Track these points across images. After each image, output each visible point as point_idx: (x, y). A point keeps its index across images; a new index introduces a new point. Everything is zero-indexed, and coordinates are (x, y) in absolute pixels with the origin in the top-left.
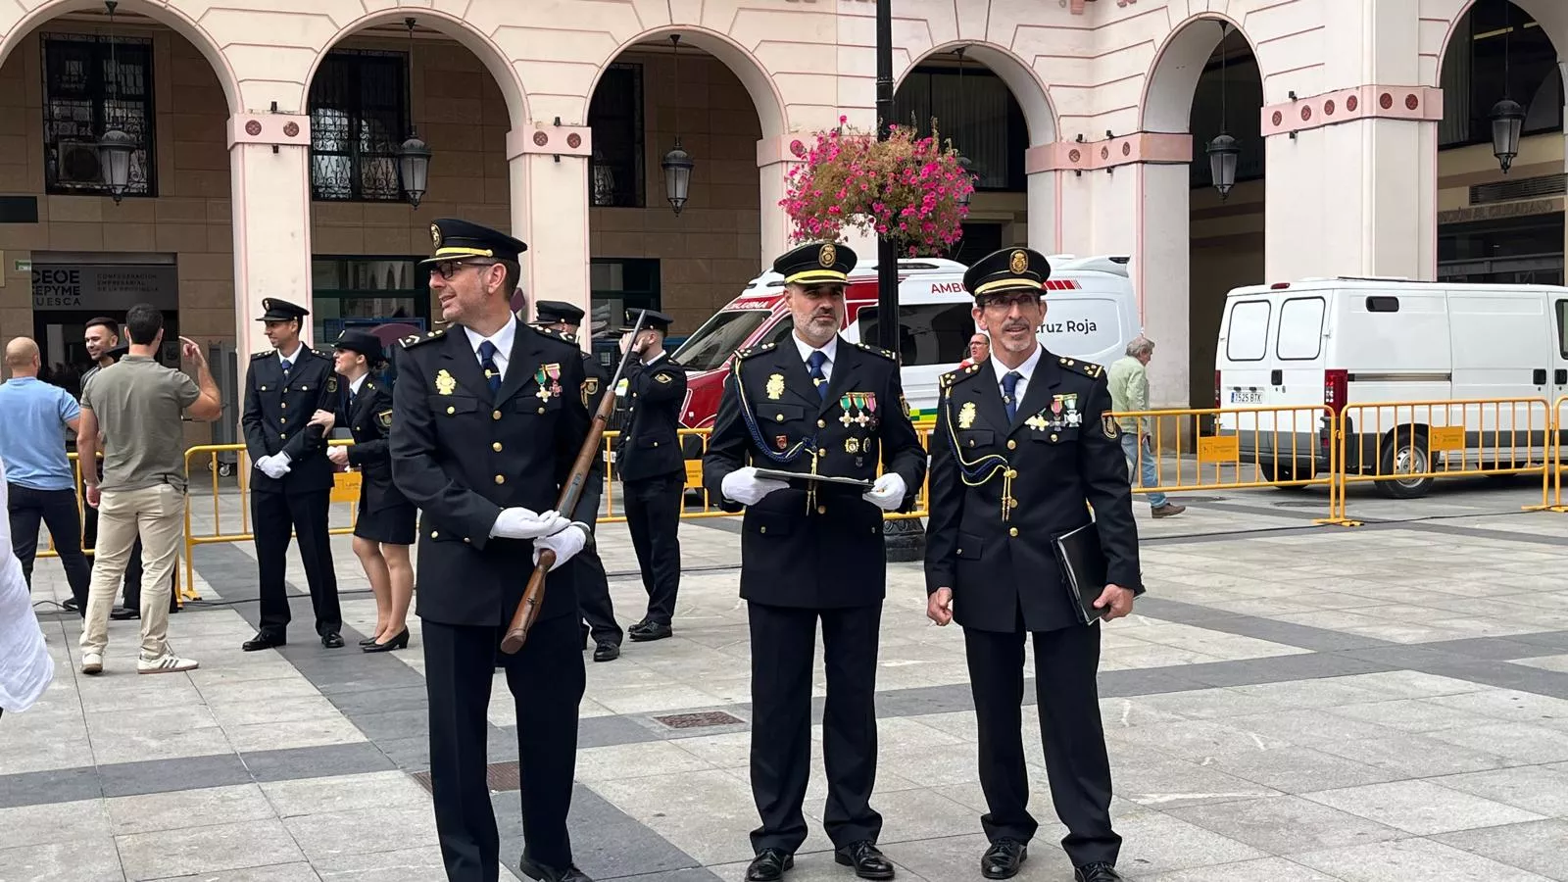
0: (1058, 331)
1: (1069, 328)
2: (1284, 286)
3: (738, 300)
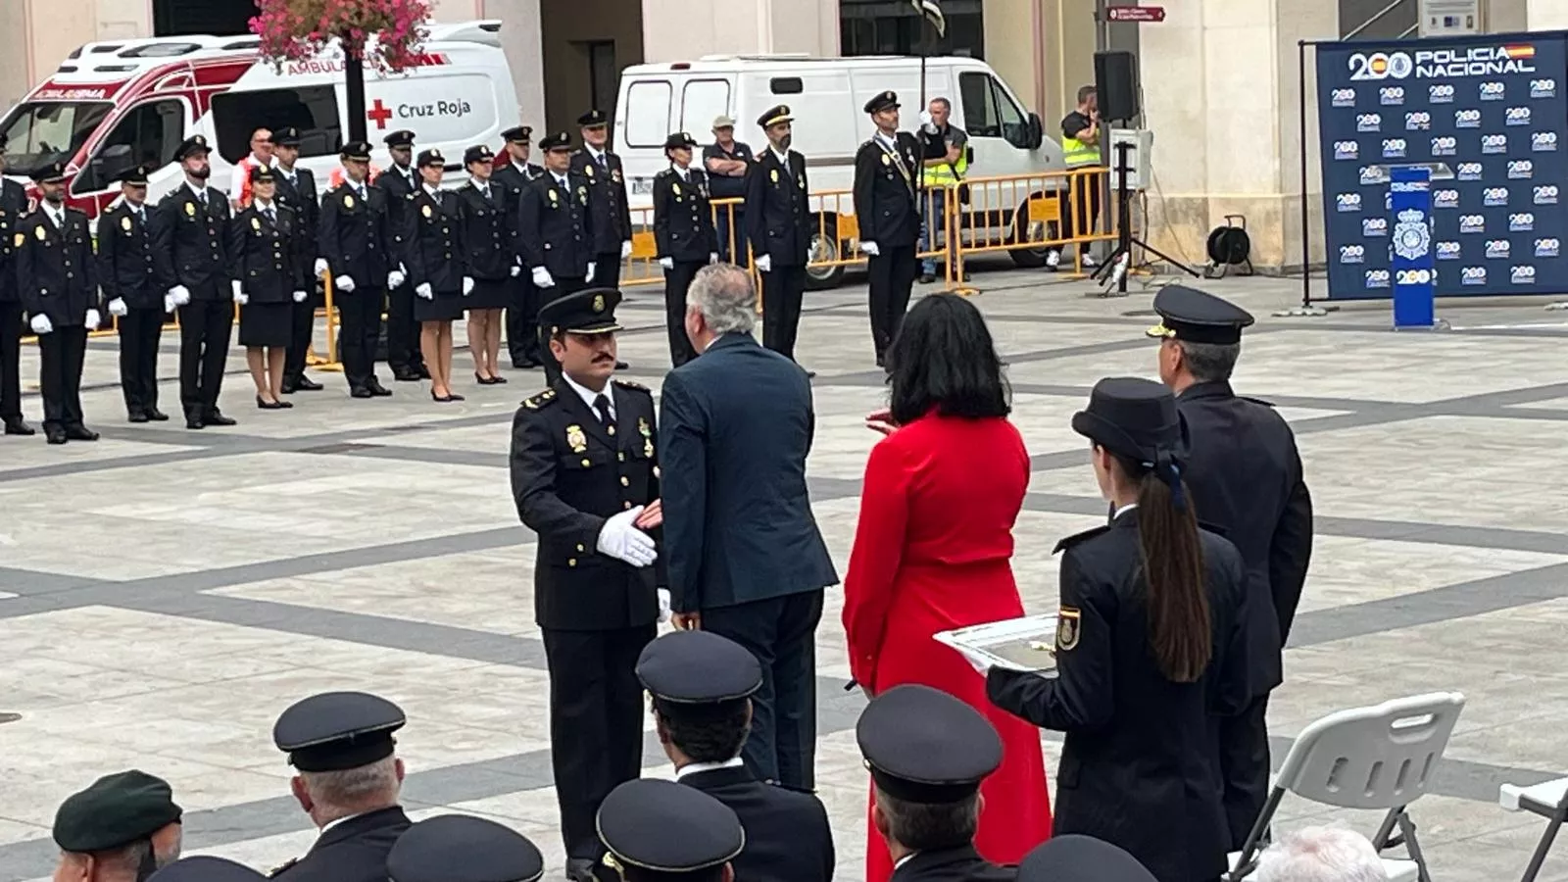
0: (430, 114)
1: (441, 110)
2: (686, 67)
3: (50, 86)
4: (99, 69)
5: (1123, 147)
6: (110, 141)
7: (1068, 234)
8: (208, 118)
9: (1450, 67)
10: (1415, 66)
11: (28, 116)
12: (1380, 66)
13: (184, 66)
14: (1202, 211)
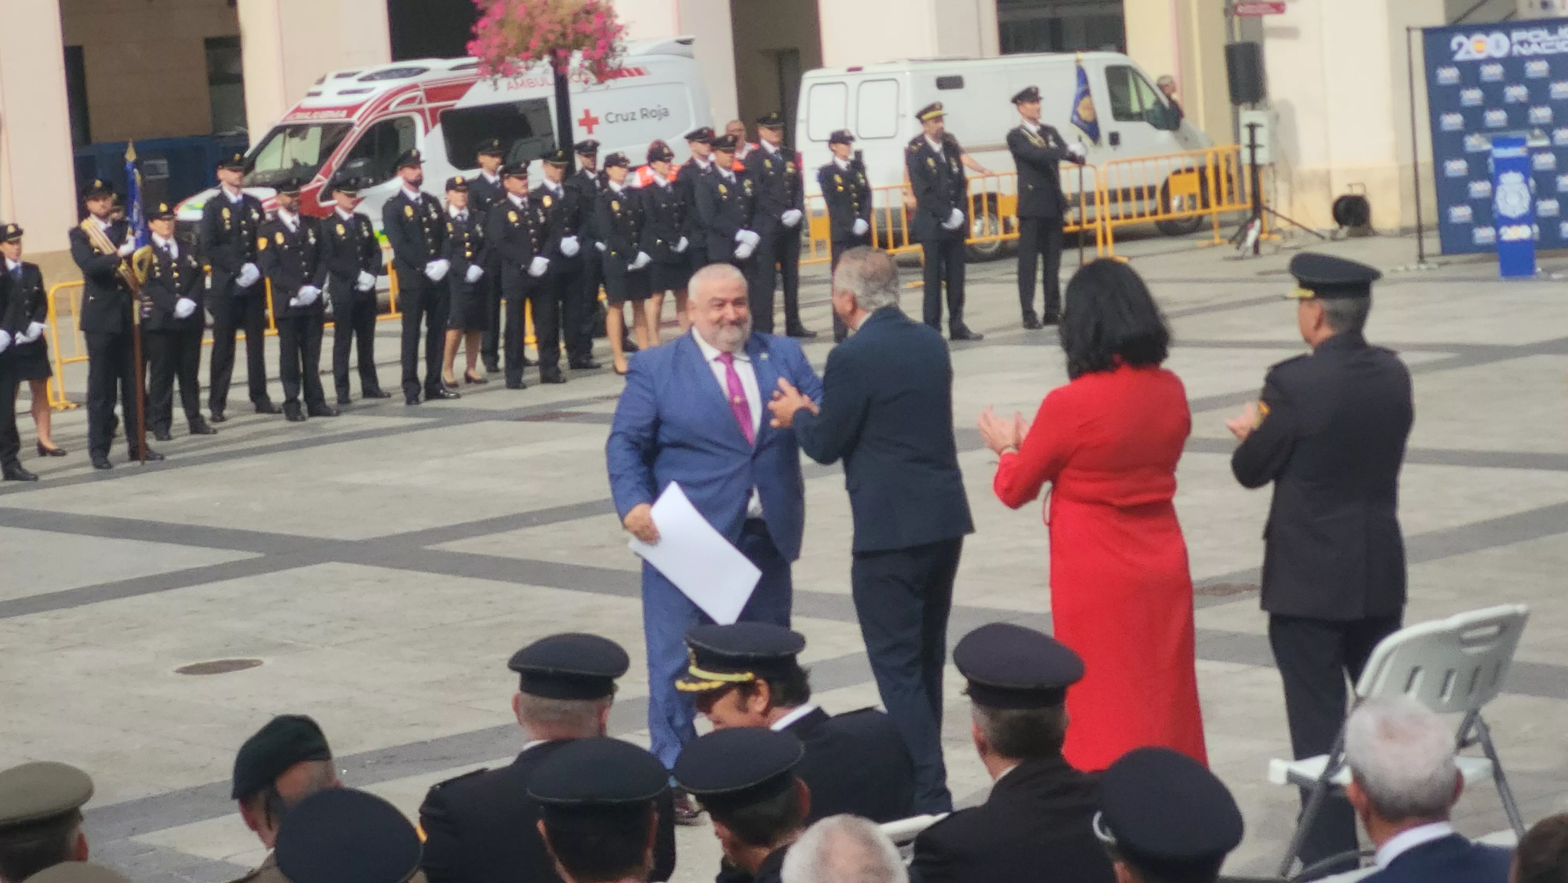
0: (633, 119)
1: (642, 116)
2: (858, 69)
3: (299, 110)
4: (341, 93)
5: (1252, 127)
6: (353, 155)
7: (1206, 204)
8: (437, 131)
9: (1543, 45)
10: (1512, 45)
11: (280, 137)
12: (1480, 46)
13: (414, 87)
14: (1326, 181)
